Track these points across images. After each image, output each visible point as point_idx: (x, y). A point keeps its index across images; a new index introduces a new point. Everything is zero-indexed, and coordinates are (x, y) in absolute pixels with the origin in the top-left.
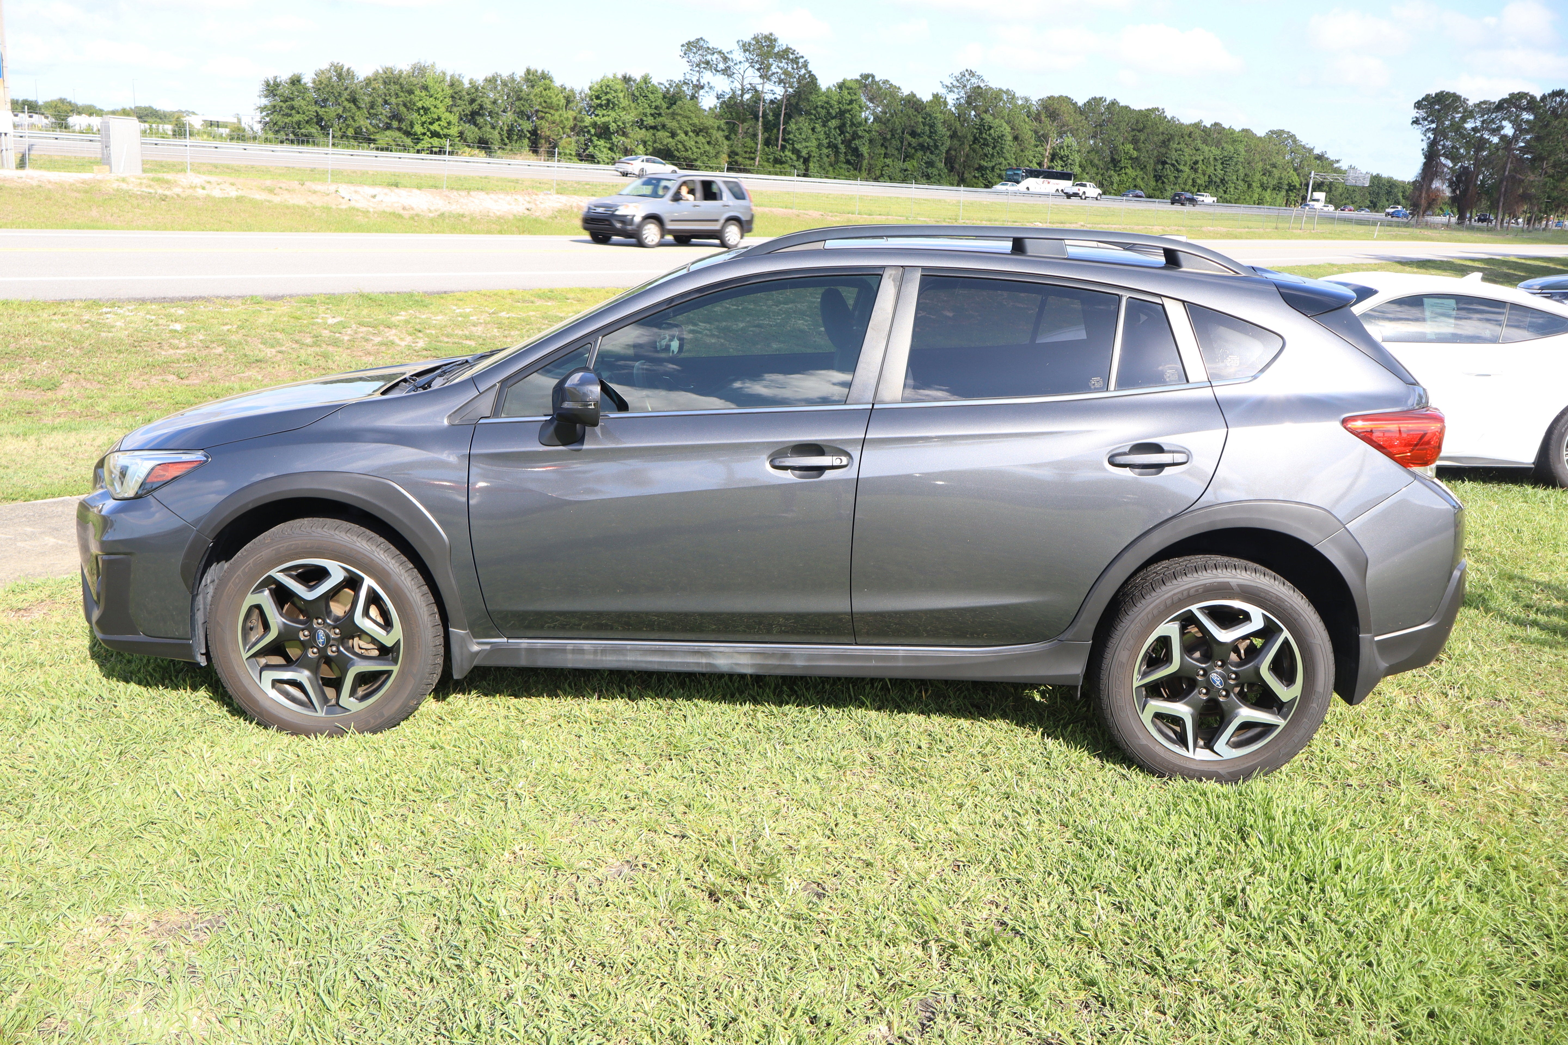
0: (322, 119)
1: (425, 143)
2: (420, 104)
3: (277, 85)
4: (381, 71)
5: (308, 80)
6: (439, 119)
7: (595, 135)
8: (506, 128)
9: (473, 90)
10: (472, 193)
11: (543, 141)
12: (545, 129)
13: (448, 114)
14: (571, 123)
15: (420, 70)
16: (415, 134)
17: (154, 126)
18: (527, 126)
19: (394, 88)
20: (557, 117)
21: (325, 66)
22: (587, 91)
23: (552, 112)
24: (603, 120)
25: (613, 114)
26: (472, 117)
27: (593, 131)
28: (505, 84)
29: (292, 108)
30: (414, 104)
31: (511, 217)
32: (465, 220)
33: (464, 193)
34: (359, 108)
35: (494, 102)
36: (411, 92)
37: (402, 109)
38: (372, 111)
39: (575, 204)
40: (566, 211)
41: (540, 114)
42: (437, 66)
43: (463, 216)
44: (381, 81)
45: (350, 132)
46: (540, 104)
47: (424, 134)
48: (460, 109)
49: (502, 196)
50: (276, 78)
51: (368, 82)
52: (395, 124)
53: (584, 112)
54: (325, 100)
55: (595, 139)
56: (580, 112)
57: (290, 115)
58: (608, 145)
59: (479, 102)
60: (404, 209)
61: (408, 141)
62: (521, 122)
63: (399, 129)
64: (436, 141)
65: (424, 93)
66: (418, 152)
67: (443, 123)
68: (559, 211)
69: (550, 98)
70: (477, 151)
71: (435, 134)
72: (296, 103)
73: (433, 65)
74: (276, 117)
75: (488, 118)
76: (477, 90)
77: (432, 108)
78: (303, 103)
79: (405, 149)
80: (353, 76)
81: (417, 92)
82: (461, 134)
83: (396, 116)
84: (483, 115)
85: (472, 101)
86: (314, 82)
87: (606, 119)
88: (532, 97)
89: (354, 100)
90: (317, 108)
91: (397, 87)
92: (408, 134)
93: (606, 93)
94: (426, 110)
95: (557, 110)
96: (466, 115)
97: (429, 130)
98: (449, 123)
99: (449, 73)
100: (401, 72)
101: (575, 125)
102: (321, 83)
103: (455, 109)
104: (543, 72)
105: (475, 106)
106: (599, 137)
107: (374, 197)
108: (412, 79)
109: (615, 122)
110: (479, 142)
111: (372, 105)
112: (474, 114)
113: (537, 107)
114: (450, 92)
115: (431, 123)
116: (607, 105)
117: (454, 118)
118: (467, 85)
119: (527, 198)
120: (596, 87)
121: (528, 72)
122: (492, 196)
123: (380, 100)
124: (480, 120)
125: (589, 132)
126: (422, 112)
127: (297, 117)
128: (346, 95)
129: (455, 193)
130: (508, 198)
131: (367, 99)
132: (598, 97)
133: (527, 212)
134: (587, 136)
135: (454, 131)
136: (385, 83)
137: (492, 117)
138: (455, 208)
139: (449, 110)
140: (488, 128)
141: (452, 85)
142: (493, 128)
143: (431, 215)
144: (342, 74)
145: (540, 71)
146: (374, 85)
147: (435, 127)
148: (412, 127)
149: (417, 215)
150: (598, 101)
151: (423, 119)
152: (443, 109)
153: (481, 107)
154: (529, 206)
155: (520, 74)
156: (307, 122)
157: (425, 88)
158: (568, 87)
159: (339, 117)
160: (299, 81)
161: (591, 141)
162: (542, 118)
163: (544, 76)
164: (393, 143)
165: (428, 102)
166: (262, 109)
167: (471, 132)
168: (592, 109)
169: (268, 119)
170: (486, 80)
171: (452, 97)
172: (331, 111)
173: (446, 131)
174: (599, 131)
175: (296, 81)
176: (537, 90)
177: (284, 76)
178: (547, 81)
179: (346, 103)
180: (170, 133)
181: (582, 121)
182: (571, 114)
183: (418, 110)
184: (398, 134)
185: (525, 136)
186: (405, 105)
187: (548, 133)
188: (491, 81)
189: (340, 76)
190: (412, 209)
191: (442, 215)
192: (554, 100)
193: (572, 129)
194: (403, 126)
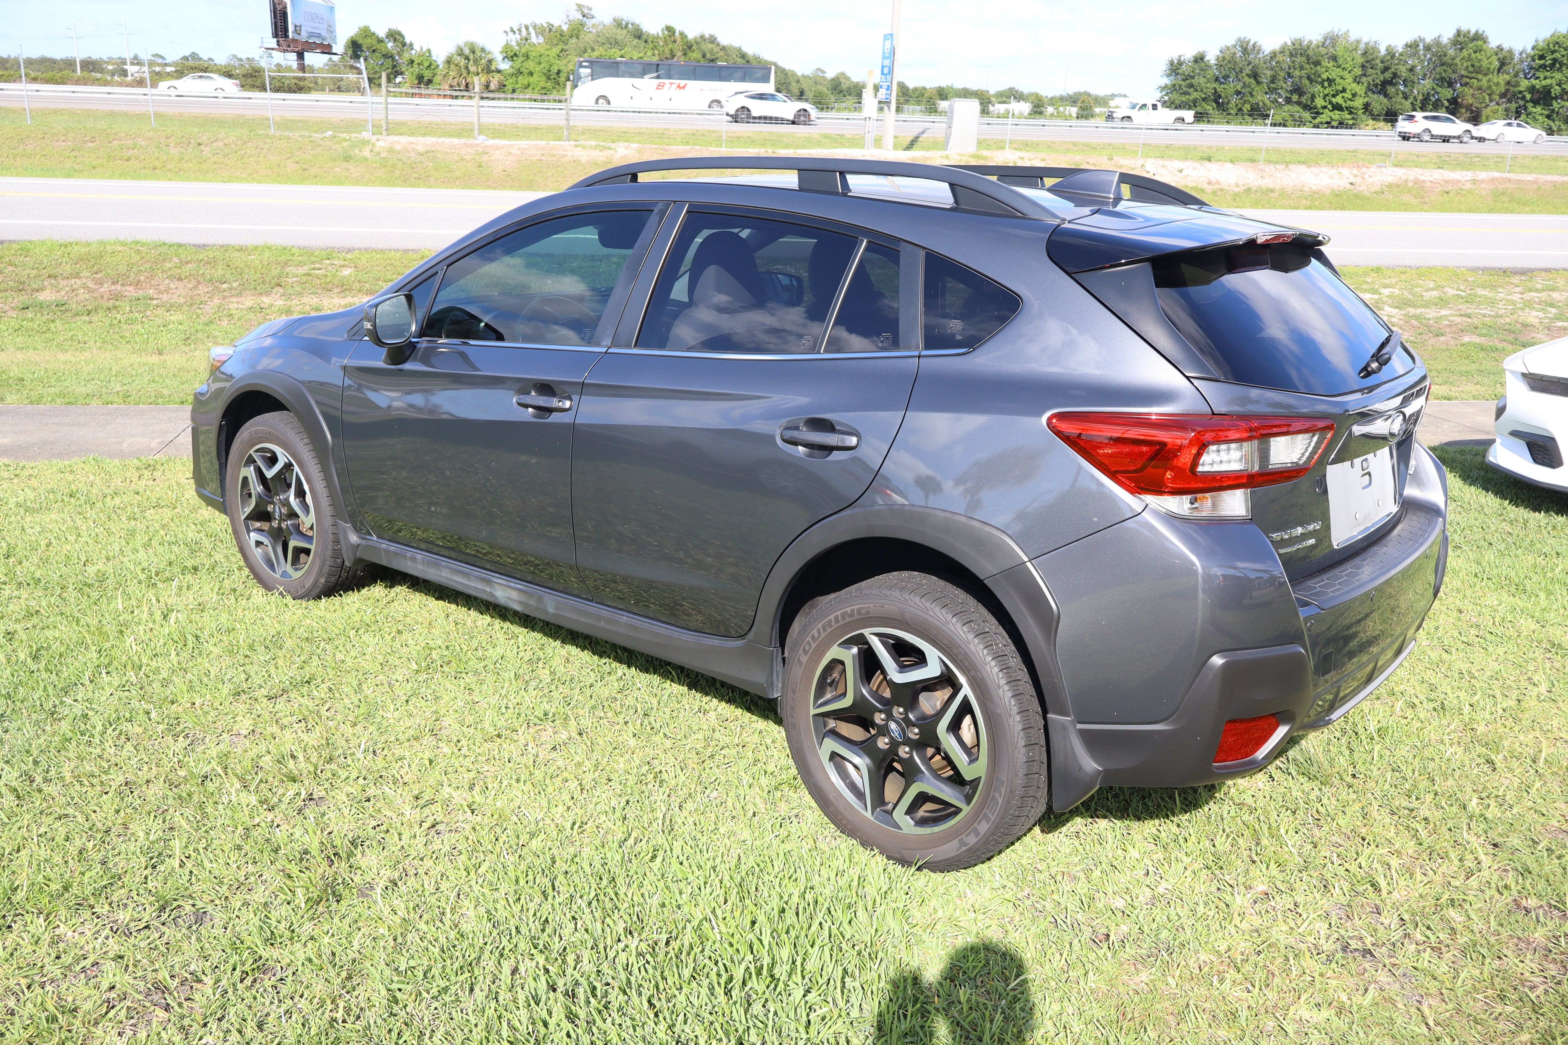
0: (1220, 96)
1: (1324, 118)
2: (1325, 76)
3: (1180, 64)
4: (1289, 43)
5: (1211, 57)
6: (1344, 90)
7: (1531, 101)
8: (1421, 97)
9: (1388, 58)
10: (1291, 167)
11: (1464, 110)
12: (1468, 96)
13: (1355, 85)
14: (1502, 89)
15: (1332, 40)
16: (1315, 107)
17: (1061, 109)
18: (1446, 93)
19: (1300, 59)
20: (1484, 83)
21: (1230, 41)
22: (1529, 50)
23: (1480, 76)
24: (1544, 83)
25: (1558, 76)
26: (1382, 88)
27: (1528, 96)
28: (1428, 48)
29: (1191, 86)
30: (1319, 76)
31: (1328, 192)
32: (1272, 195)
33: (1281, 167)
34: (1258, 83)
35: (1411, 70)
36: (1317, 63)
37: (1306, 82)
38: (1272, 85)
39: (1411, 178)
40: (1398, 186)
41: (1465, 80)
42: (1351, 34)
43: (1272, 191)
44: (1287, 53)
45: (1247, 107)
46: (1467, 68)
47: (1325, 107)
48: (1370, 79)
49: (1325, 169)
50: (1180, 56)
51: (1274, 55)
52: (1295, 98)
53: (1521, 75)
54: (1226, 77)
55: (1530, 105)
56: (1516, 75)
57: (1189, 94)
58: (1546, 112)
59: (1393, 70)
60: (1209, 183)
61: (1307, 115)
62: (1439, 89)
63: (1299, 103)
64: (1336, 115)
65: (1332, 63)
66: (1316, 126)
67: (1348, 95)
68: (1390, 186)
69: (1480, 60)
70: (1382, 124)
71: (1337, 107)
72: (1195, 81)
73: (1347, 34)
74: (1175, 96)
75: (1402, 88)
76: (1393, 56)
77: (1338, 80)
78: (1202, 80)
79: (1300, 123)
80: (1259, 50)
81: (1325, 63)
82: (1366, 107)
83: (1298, 90)
84: (1394, 85)
85: (1386, 69)
86: (1218, 59)
87: (1548, 81)
88: (1458, 60)
89: (1255, 76)
90: (1216, 85)
91: (1304, 59)
92: (1306, 107)
93: (1553, 52)
94: (1330, 81)
95: (1486, 74)
96: (1376, 86)
97: (1331, 103)
98: (1354, 95)
99: (1365, 39)
100: (1310, 42)
101: (1507, 91)
102: (1224, 58)
103: (1364, 79)
104: (1477, 32)
105: (1388, 75)
106: (1536, 103)
107: (1181, 171)
108: (1321, 49)
109: (1559, 85)
110: (1387, 114)
111: (1273, 80)
112: (1385, 83)
113: (1463, 72)
114: (1360, 60)
115: (1334, 96)
116: (1552, 66)
117: (1360, 89)
118: (1383, 52)
119: (1355, 171)
120: (1541, 44)
121: (1459, 33)
122: (1314, 169)
123: (1282, 74)
124: (1391, 90)
125: (1524, 98)
126: (1326, 84)
127: (1195, 95)
128: (1248, 70)
129: (1272, 167)
130: (1333, 171)
131: (1269, 73)
132: (1542, 57)
133: (1349, 186)
134: (1522, 103)
135: (1358, 103)
136: (1291, 55)
137: (1406, 86)
138: (1267, 183)
139: (1357, 80)
140: (1399, 98)
141: (1365, 53)
142: (1406, 98)
143: (1236, 189)
144: (1246, 48)
145: (1473, 31)
146: (1280, 58)
147: (1339, 100)
148: (1313, 101)
149: (1221, 190)
150: (1542, 62)
151: (1326, 92)
152: (1350, 79)
153: (1395, 75)
154: (1352, 180)
155: (1447, 35)
156: (1204, 99)
157: (1334, 58)
158: (1506, 46)
159: (1238, 93)
160: (1202, 59)
161: (1526, 108)
162: (1466, 84)
163: (1478, 37)
164: (1290, 119)
165: (1334, 73)
166: (1163, 89)
167: (1379, 103)
168: (1533, 71)
169: (1166, 98)
170: (1407, 46)
171: (1363, 66)
172: (1232, 86)
173: (1349, 103)
174: (1536, 96)
175: (1199, 59)
176: (1465, 53)
177: (1189, 55)
178: (1480, 43)
179: (1246, 78)
180: (1075, 115)
181: (1517, 84)
182: (1502, 79)
183: (1322, 83)
184: (1297, 108)
185: (1443, 105)
186: (1309, 78)
187: (1470, 101)
188: (1413, 46)
189: (1245, 51)
190: (1218, 183)
191: (1248, 191)
192: (1485, 63)
193: (1503, 95)
194: (1303, 100)
